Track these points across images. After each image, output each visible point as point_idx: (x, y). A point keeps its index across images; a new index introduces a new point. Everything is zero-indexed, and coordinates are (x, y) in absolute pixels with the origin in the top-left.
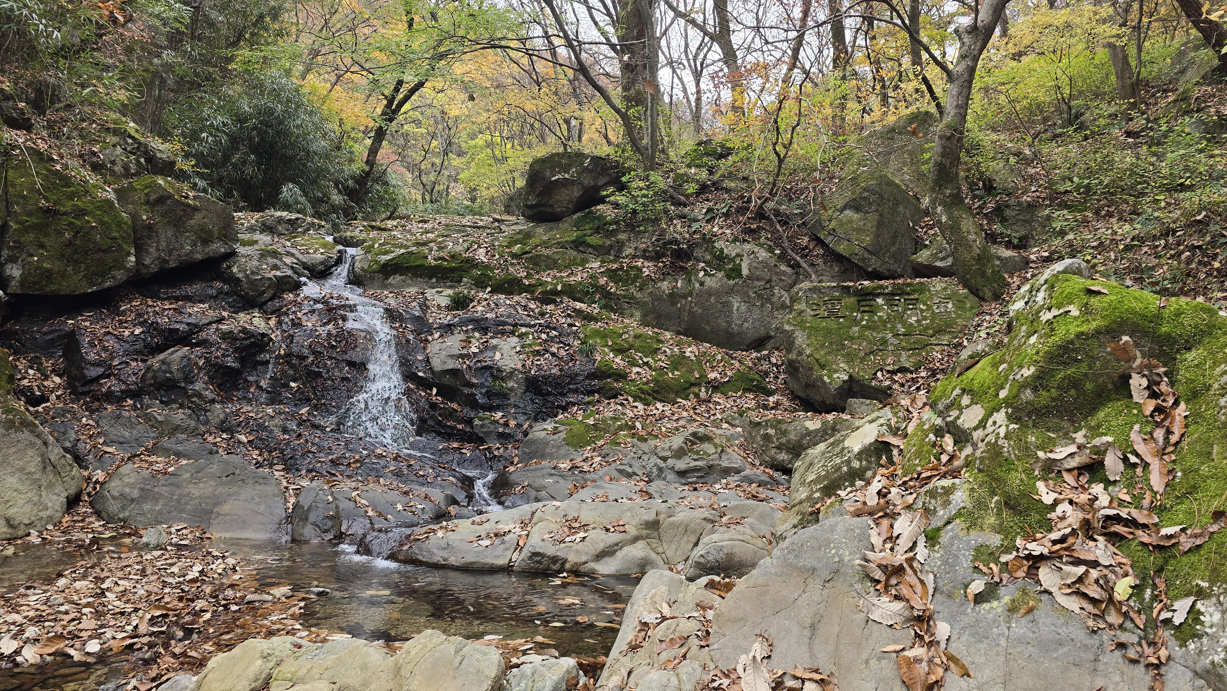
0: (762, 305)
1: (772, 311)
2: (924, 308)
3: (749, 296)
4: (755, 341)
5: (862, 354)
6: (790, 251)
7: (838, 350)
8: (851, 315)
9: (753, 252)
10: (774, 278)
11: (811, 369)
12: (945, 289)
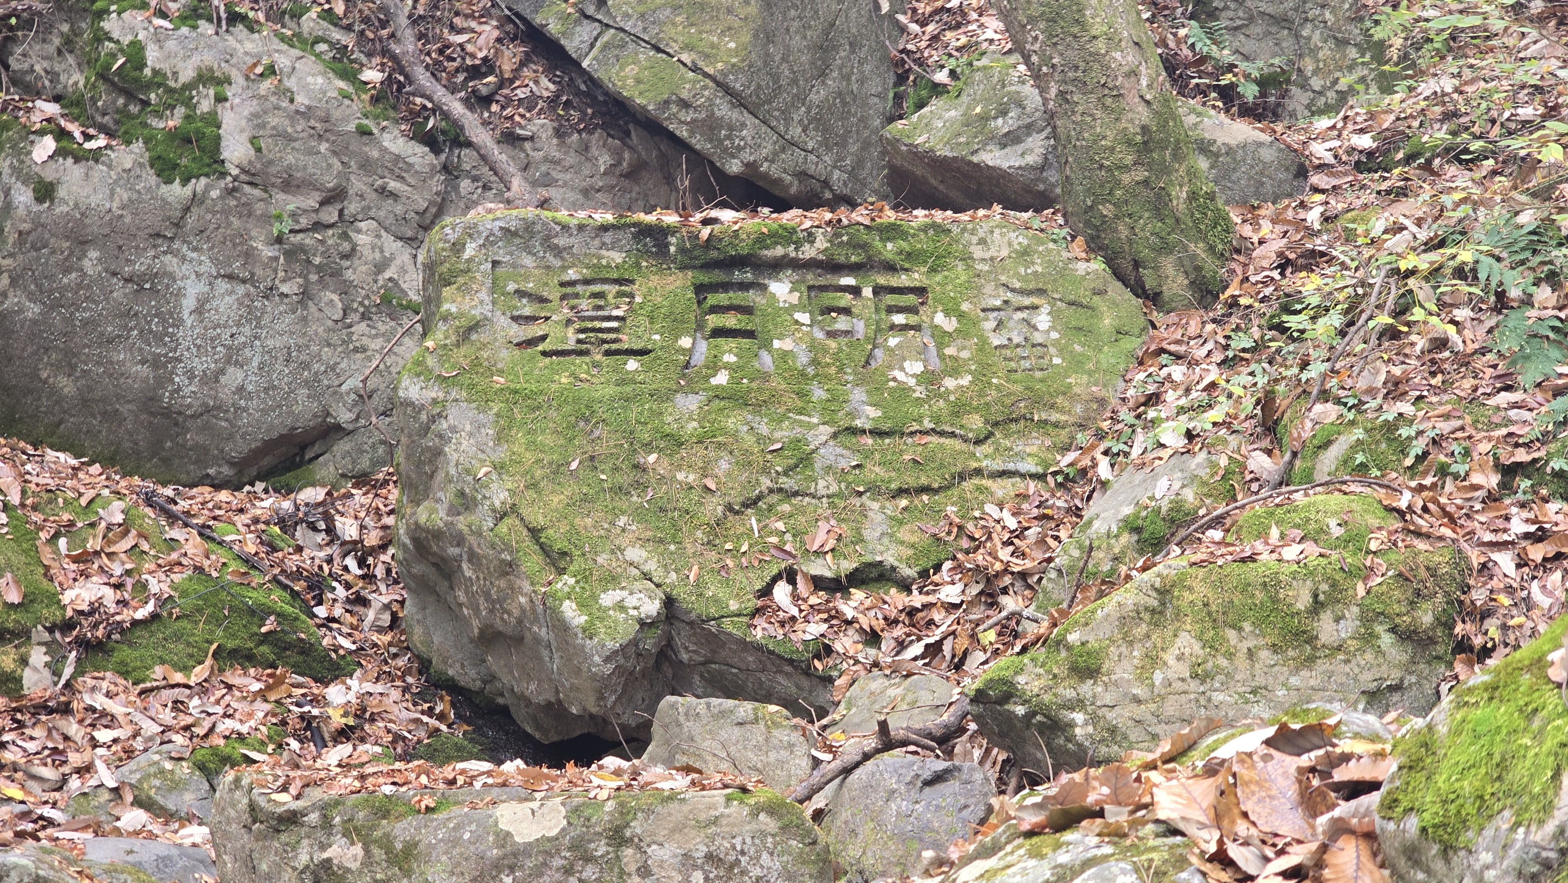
0: (306, 295)
1: (343, 323)
2: (949, 324)
3: (249, 255)
4: (269, 446)
5: (714, 507)
6: (423, 78)
7: (619, 490)
8: (671, 348)
9: (271, 70)
10: (357, 184)
11: (508, 569)
12: (1025, 253)
